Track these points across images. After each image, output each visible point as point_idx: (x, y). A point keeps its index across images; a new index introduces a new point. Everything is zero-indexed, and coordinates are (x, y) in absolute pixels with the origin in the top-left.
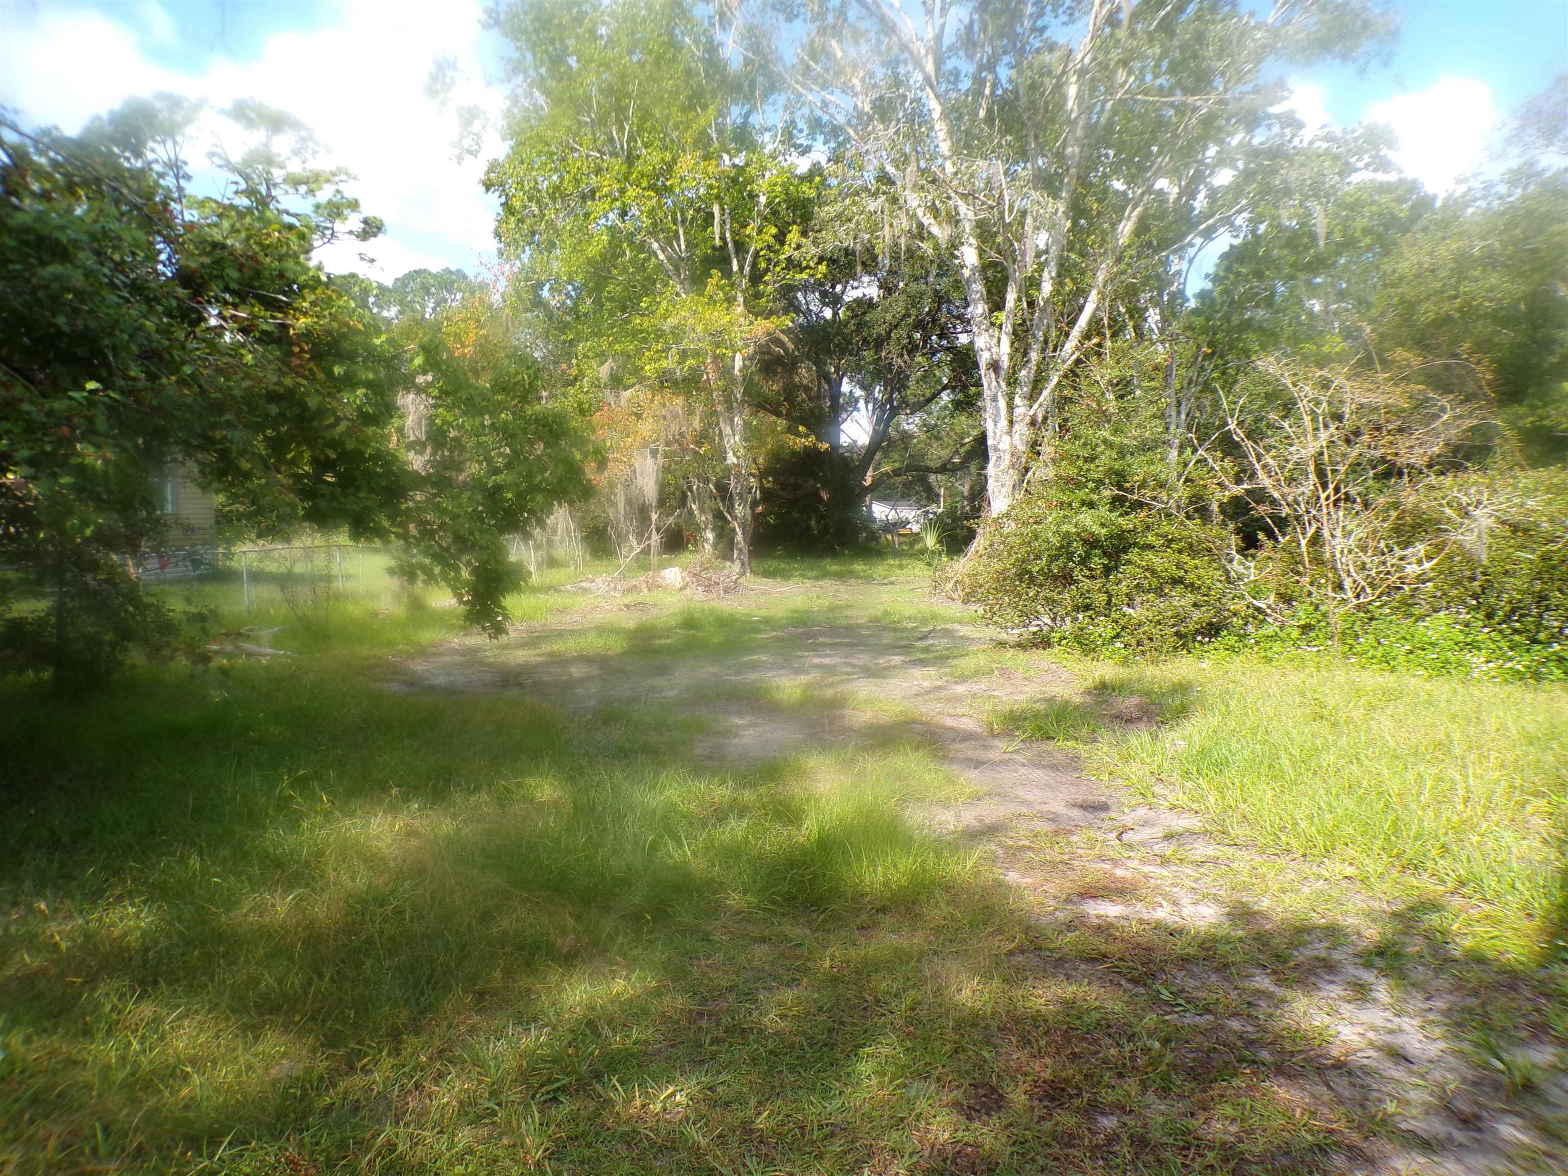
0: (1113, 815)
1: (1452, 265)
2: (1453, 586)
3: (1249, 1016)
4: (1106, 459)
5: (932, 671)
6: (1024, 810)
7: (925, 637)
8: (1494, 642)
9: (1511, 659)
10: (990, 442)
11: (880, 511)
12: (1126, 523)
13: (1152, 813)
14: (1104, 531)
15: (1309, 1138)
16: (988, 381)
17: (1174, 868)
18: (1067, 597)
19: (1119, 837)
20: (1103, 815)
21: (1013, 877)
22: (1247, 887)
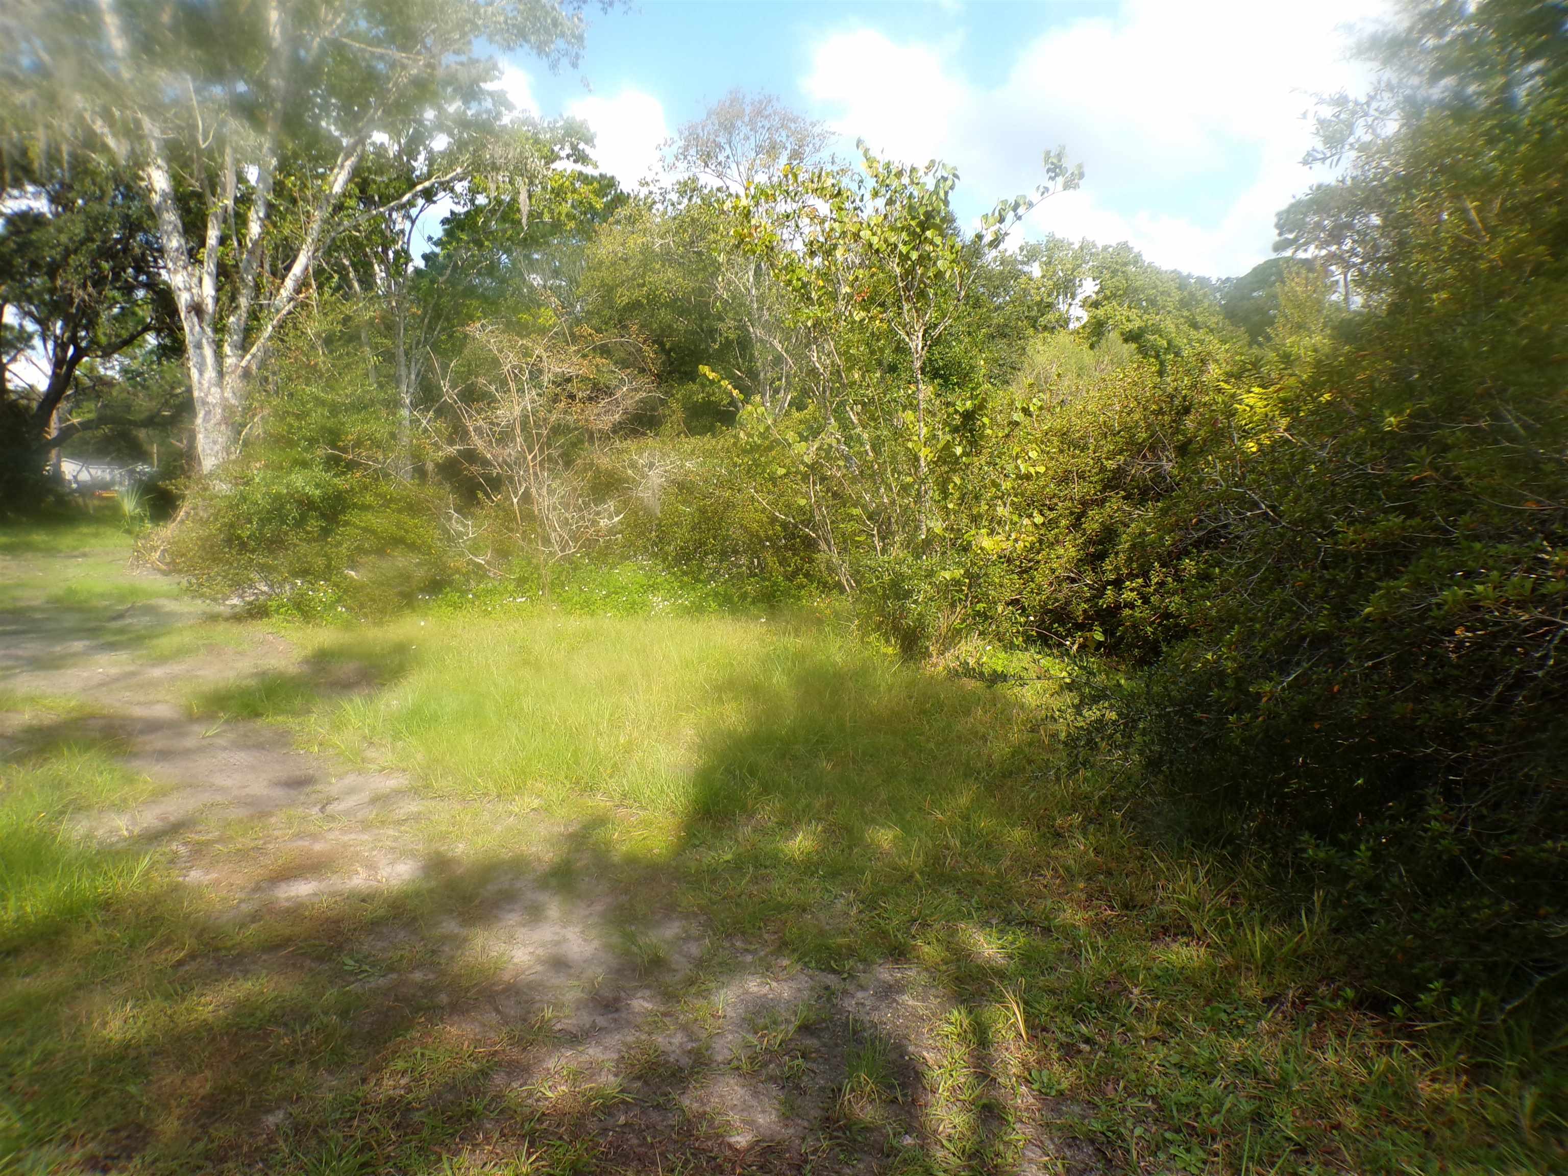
0: (318, 787)
1: (640, 257)
2: (638, 536)
3: (432, 964)
4: (318, 416)
5: (123, 656)
6: (219, 798)
7: (120, 616)
8: (669, 583)
9: (681, 597)
10: (196, 394)
11: (70, 469)
12: (341, 483)
13: (361, 779)
14: (318, 492)
15: (474, 1066)
16: (190, 327)
17: (377, 831)
18: (282, 560)
19: (322, 810)
20: (308, 789)
21: (195, 876)
22: (443, 837)
